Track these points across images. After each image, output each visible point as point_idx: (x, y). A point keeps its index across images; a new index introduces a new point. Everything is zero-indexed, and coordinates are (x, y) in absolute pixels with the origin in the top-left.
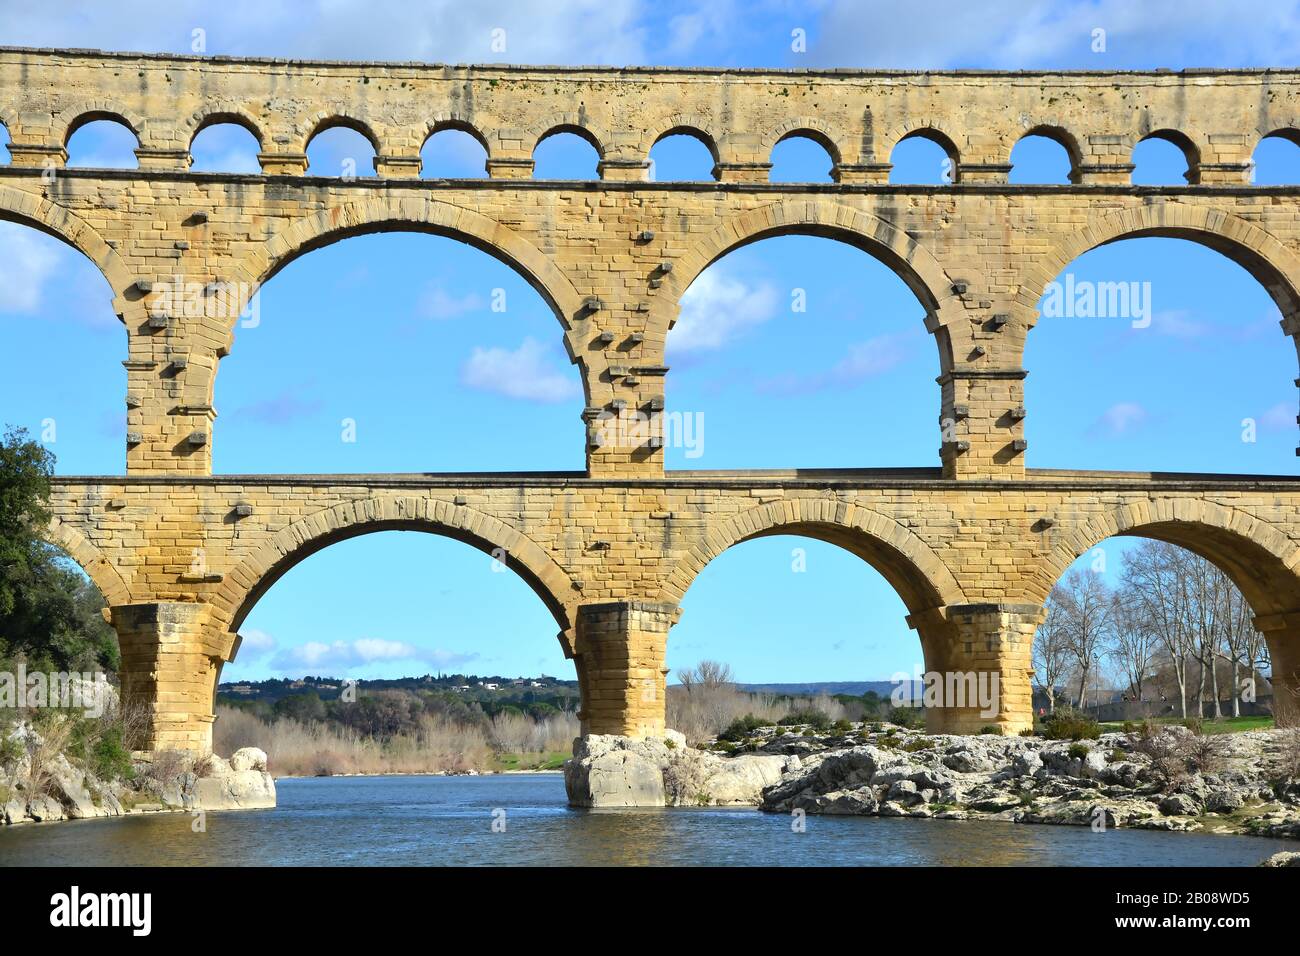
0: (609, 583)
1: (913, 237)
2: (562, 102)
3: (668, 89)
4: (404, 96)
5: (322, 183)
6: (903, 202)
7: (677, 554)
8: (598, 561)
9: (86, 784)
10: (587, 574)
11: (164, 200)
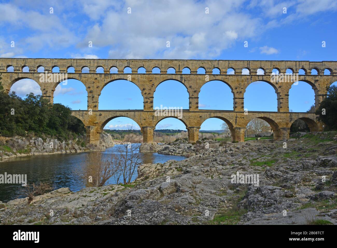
0: (146, 124)
1: (185, 80)
2: (141, 64)
3: (154, 62)
4: (122, 63)
5: (111, 74)
6: (183, 76)
7: (154, 120)
8: (144, 121)
9: (79, 148)
10: (143, 123)
11: (92, 77)
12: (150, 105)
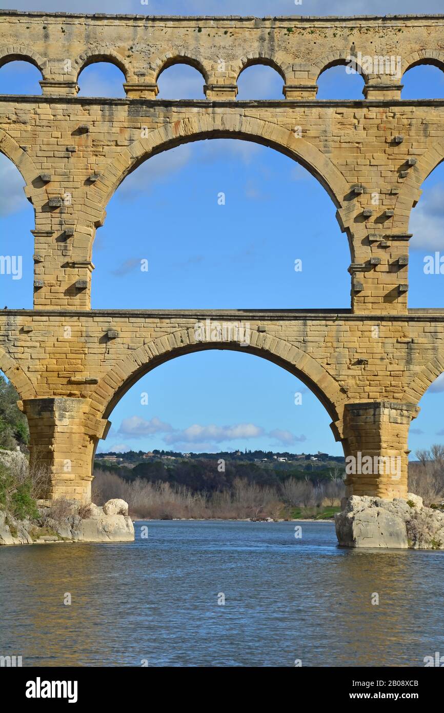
0: (367, 389)
2: (339, 43)
3: (417, 31)
4: (227, 41)
5: (167, 104)
7: (416, 368)
8: (359, 373)
9: (7, 521)
10: (351, 382)
11: (59, 117)
12: (392, 281)
